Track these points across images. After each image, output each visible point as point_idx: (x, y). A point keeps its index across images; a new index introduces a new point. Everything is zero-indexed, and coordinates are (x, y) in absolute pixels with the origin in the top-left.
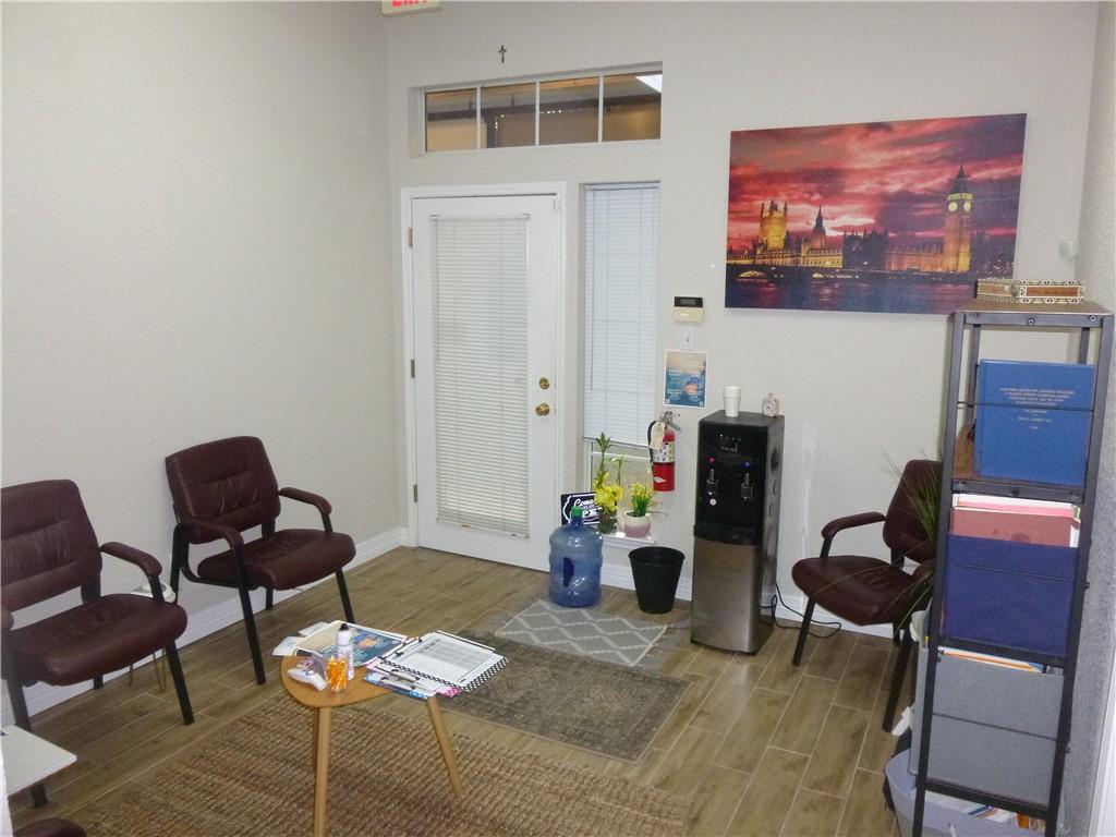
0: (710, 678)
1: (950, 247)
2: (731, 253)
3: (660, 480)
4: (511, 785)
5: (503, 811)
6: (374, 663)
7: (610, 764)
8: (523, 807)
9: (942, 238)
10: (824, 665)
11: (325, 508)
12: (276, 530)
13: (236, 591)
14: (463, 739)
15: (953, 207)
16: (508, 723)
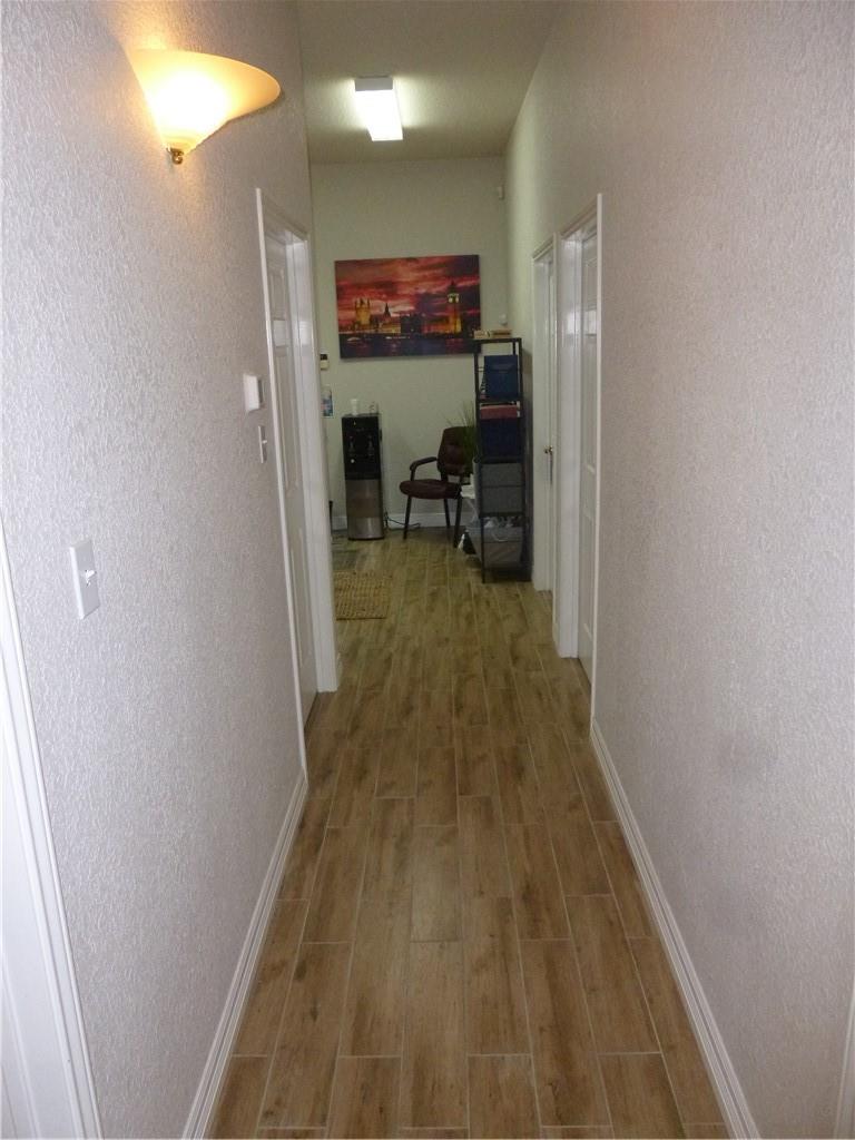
1: (451, 320)
2: (341, 328)
9: (447, 316)
15: (451, 300)
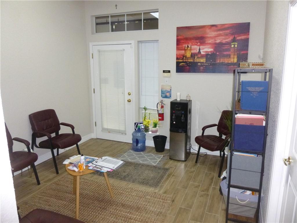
0: (175, 167)
1: (232, 56)
2: (177, 59)
3: (160, 118)
4: (126, 195)
5: (124, 202)
6: (90, 164)
7: (151, 189)
8: (130, 200)
9: (230, 54)
10: (203, 163)
11: (73, 128)
12: (59, 134)
13: (50, 150)
14: (113, 185)
15: (233, 46)
16: (124, 180)
